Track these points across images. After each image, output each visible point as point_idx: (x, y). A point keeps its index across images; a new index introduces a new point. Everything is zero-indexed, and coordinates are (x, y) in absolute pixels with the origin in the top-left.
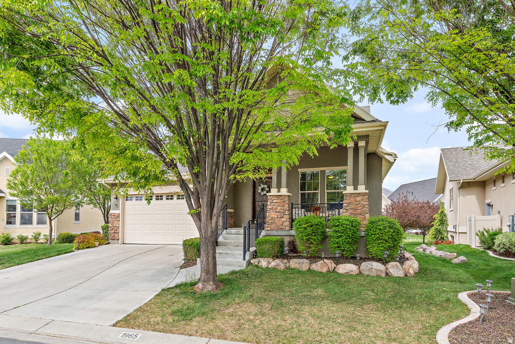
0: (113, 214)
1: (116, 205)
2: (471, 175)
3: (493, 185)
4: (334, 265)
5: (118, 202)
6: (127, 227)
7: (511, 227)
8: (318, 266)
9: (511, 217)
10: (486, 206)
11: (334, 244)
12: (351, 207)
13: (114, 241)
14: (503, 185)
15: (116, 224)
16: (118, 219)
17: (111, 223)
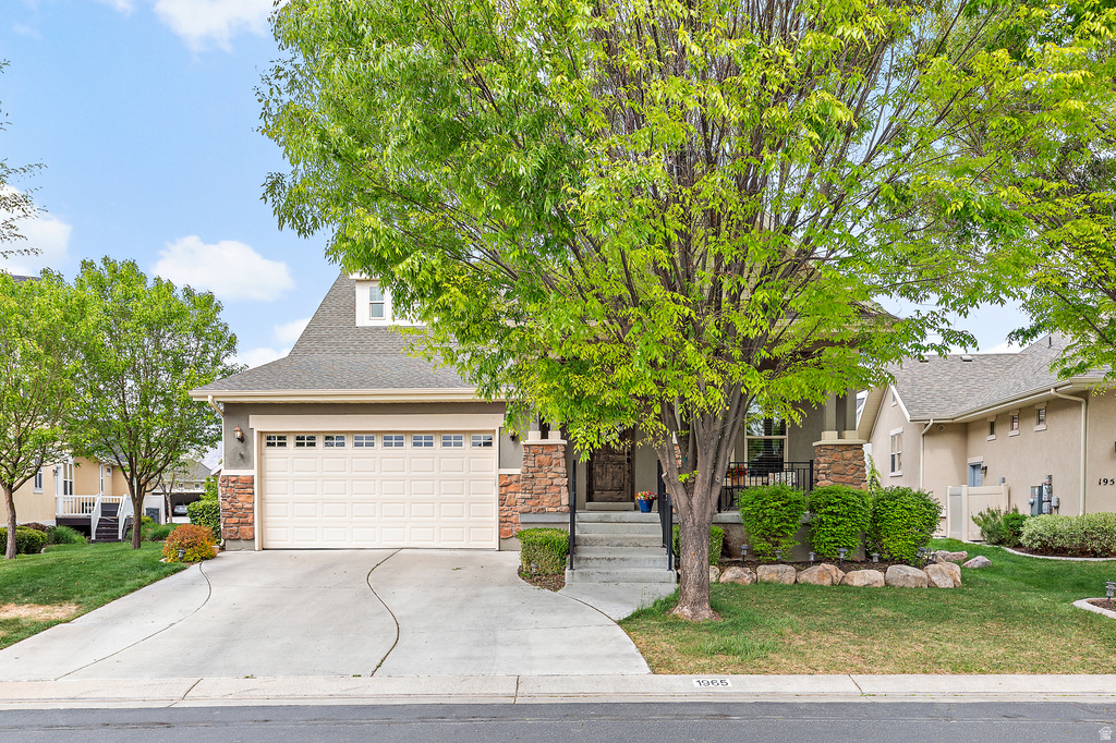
0: (233, 479)
1: (241, 456)
2: (949, 413)
3: (988, 431)
4: (841, 573)
5: (245, 449)
6: (271, 508)
7: (1036, 506)
8: (812, 575)
9: (1037, 490)
10: (969, 468)
11: (827, 536)
12: (835, 470)
13: (235, 543)
14: (993, 437)
15: (243, 502)
16: (249, 490)
17: (229, 499)
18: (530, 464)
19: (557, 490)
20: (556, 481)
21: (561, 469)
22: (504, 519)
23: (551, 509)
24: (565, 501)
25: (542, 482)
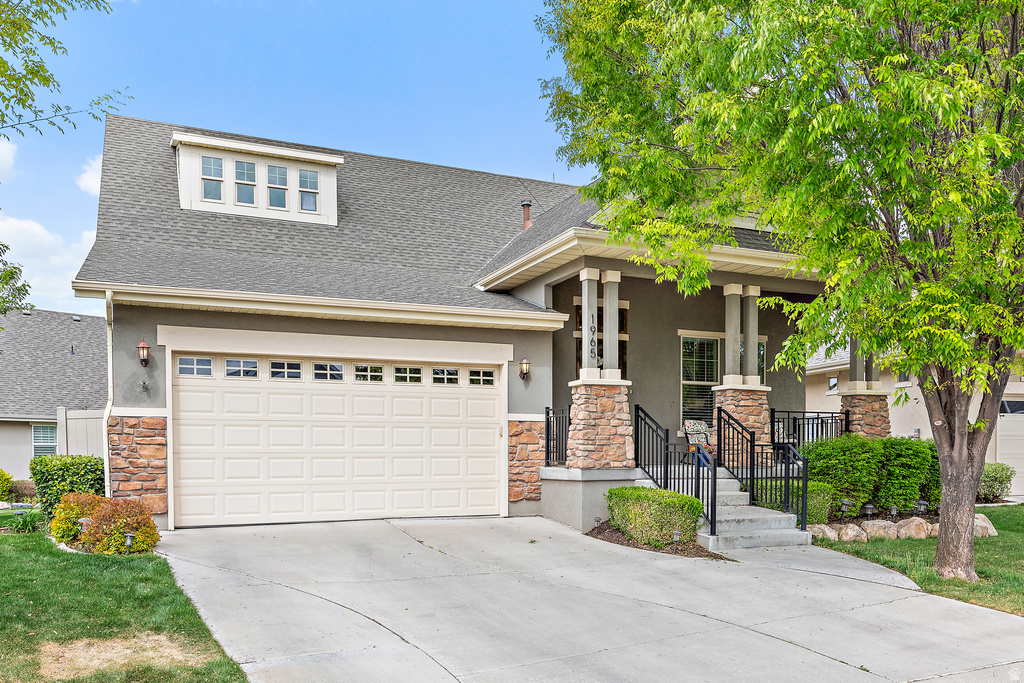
0: (132, 422)
1: (146, 387)
6: (190, 466)
15: (147, 457)
16: (160, 439)
17: (125, 453)
18: (592, 408)
19: (621, 440)
20: (620, 430)
21: (626, 416)
22: (515, 477)
23: (617, 464)
24: (631, 454)
25: (604, 431)
